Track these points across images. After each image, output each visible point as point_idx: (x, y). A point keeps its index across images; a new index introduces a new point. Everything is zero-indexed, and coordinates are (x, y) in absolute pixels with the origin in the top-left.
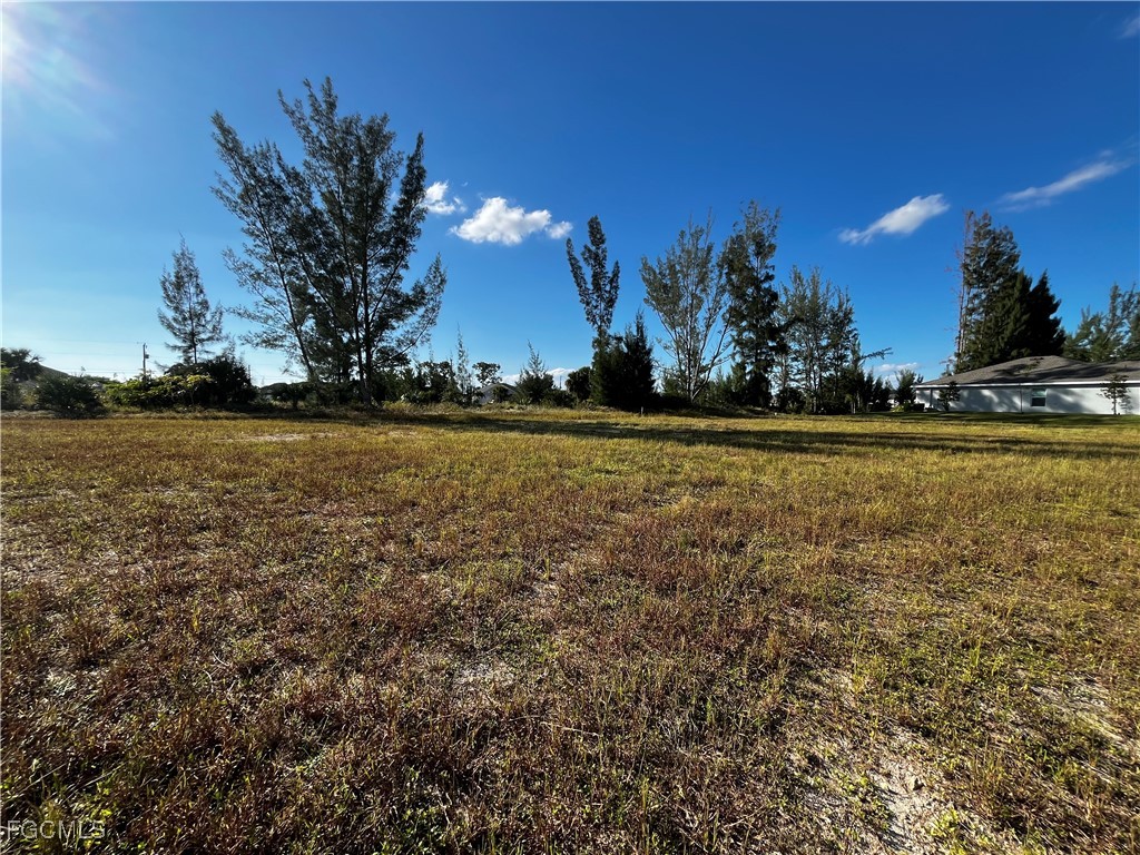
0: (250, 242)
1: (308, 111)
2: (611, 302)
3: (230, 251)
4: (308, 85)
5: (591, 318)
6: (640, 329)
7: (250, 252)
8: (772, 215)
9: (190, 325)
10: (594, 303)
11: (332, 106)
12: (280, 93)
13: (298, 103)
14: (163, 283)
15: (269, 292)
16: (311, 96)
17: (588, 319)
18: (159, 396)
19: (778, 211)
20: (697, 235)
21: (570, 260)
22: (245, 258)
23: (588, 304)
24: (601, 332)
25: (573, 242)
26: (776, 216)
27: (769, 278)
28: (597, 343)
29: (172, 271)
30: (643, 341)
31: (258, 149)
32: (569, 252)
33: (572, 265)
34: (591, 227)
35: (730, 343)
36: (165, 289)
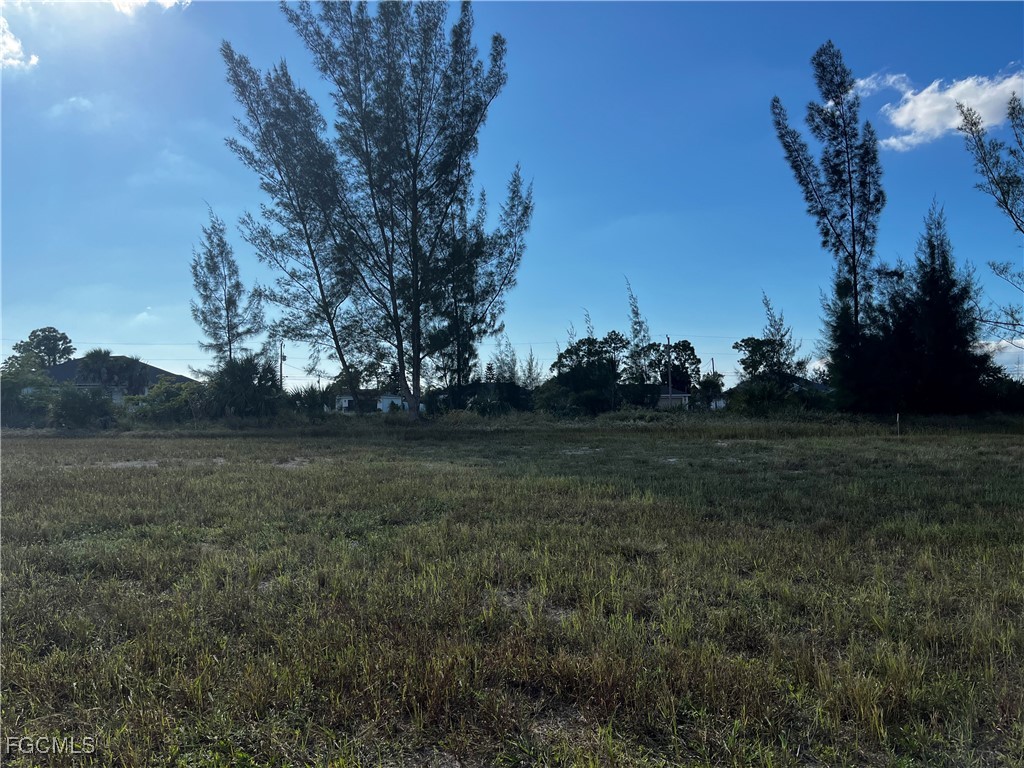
0: (270, 203)
2: (872, 204)
3: (249, 216)
5: (831, 239)
6: (938, 248)
7: (269, 214)
9: (221, 323)
10: (836, 211)
14: (194, 268)
15: (293, 264)
17: (825, 243)
18: (180, 408)
21: (782, 137)
22: (263, 222)
23: (823, 213)
24: (851, 263)
25: (783, 103)
28: (844, 289)
29: (202, 250)
30: (946, 266)
31: (273, 75)
32: (778, 123)
33: (787, 146)
34: (820, 65)
36: (196, 275)
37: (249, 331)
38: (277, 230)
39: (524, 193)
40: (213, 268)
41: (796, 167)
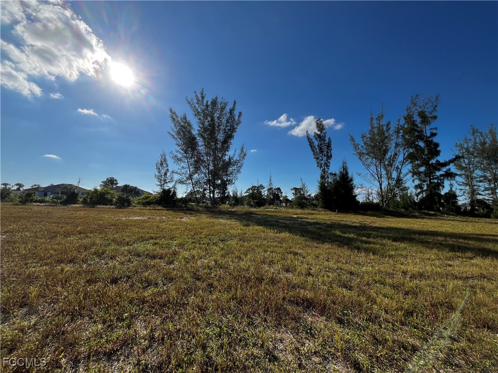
0: (178, 148)
1: (195, 101)
2: (329, 157)
3: (172, 152)
4: (195, 92)
6: (345, 169)
7: (177, 151)
8: (434, 100)
9: (162, 179)
10: (320, 158)
11: (203, 98)
12: (187, 98)
13: (192, 99)
14: (157, 164)
15: (182, 164)
16: (196, 96)
17: (318, 166)
18: (149, 201)
19: (437, 97)
20: (380, 118)
21: (308, 140)
22: (176, 153)
23: (317, 158)
24: (324, 171)
25: (309, 132)
26: (436, 100)
27: (433, 135)
28: (322, 177)
29: (159, 160)
30: (347, 173)
31: (182, 117)
32: (308, 136)
33: (309, 142)
34: (317, 124)
35: (408, 173)
36: (157, 166)
37: (169, 182)
38: (179, 156)
39: (244, 151)
40: (162, 164)
41: (311, 147)
